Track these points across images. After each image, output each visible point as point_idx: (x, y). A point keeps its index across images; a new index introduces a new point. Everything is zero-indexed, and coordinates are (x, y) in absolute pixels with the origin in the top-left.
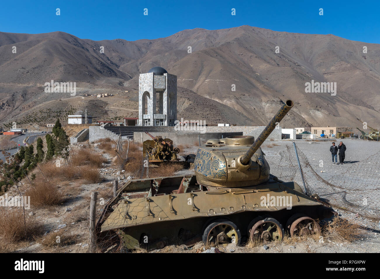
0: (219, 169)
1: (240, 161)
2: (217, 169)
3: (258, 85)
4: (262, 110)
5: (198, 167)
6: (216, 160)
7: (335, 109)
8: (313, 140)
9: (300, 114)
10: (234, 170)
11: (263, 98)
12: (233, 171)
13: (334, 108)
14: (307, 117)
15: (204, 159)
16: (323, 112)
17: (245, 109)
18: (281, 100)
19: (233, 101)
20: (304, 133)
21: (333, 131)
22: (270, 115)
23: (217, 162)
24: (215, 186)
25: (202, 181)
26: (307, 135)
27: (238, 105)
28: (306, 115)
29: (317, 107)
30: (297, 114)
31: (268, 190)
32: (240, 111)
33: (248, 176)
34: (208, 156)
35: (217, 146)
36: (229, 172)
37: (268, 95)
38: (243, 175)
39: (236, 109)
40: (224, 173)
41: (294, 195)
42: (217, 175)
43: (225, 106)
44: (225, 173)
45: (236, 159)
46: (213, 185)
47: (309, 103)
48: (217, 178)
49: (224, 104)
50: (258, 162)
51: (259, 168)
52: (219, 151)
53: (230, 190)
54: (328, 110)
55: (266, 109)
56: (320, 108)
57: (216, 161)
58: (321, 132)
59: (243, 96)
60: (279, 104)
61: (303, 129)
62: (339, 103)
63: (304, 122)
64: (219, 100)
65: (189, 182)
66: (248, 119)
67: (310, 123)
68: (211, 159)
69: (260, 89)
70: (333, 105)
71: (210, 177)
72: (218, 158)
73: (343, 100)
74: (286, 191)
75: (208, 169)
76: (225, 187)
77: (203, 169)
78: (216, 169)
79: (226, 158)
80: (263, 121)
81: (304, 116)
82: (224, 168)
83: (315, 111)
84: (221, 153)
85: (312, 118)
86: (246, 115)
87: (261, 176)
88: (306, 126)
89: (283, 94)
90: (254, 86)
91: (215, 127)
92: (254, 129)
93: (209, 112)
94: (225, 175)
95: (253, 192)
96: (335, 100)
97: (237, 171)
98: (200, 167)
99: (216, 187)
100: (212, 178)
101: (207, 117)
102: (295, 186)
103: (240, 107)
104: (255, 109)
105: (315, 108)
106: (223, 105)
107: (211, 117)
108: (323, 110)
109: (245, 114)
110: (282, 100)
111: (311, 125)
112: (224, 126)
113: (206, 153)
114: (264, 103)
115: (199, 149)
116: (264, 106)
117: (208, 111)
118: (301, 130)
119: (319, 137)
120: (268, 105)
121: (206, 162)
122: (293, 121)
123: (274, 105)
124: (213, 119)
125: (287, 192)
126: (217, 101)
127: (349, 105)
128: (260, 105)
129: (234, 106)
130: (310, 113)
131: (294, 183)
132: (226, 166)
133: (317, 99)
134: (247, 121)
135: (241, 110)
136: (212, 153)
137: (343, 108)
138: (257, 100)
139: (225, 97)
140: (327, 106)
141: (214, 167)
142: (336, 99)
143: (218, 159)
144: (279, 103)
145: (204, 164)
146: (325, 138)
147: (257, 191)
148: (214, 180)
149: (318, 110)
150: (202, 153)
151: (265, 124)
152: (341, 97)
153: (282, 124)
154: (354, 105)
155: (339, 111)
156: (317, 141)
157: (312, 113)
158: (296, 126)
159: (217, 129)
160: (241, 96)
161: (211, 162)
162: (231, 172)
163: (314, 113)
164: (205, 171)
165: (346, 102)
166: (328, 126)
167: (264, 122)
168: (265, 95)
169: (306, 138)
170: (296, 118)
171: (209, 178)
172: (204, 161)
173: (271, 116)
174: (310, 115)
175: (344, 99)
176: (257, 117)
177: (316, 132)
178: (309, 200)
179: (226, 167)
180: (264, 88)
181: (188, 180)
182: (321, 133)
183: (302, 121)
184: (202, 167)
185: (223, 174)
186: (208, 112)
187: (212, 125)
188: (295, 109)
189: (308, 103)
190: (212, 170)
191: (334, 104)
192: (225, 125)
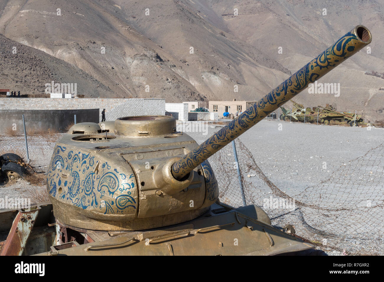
0: (118, 193)
1: (171, 171)
2: (113, 193)
3: (118, 25)
4: (126, 71)
5: (60, 189)
6: (110, 171)
7: (239, 72)
8: (215, 123)
9: (187, 80)
10: (153, 192)
11: (128, 50)
12: (152, 195)
13: (237, 71)
14: (198, 84)
15: (75, 169)
16: (221, 77)
17: (95, 67)
18: (157, 55)
19: (74, 53)
20: (197, 110)
21: (241, 106)
22: (139, 79)
23: (113, 176)
24: (106, 229)
25: (72, 220)
26: (205, 114)
27: (84, 61)
28: (197, 80)
29: (213, 68)
30: (183, 79)
31: (216, 227)
32: (87, 72)
33: (182, 203)
34: (85, 162)
35: (100, 139)
36: (143, 197)
37: (136, 45)
38: (172, 202)
39: (80, 67)
40: (131, 199)
41: (264, 233)
42: (114, 206)
43: (59, 61)
44: (133, 200)
45: (156, 167)
46: (100, 229)
47: (202, 61)
48: (114, 213)
49: (57, 57)
50: (201, 171)
51: (203, 185)
52: (113, 151)
53: (140, 236)
54: (229, 74)
55: (132, 69)
56: (217, 70)
57: (111, 175)
58: (224, 108)
59: (92, 45)
60: (154, 61)
61: (196, 104)
62: (245, 64)
63: (194, 93)
64: (48, 49)
65: (32, 222)
66: (101, 86)
67: (203, 93)
68: (97, 169)
69: (123, 34)
70: (236, 66)
71: (97, 211)
72: (115, 165)
73: (250, 59)
74: (249, 227)
75: (89, 192)
76: (127, 230)
77: (74, 192)
78: (110, 192)
79: (133, 166)
80: (128, 90)
81: (194, 83)
82: (130, 190)
83: (209, 74)
84: (118, 154)
85: (206, 86)
86: (97, 78)
87: (207, 201)
88: (196, 99)
89: (161, 45)
90: (112, 28)
91: (45, 99)
92: (117, 103)
93: (29, 72)
94: (134, 204)
95: (187, 235)
96: (239, 58)
97: (161, 195)
98: (66, 189)
99: (108, 231)
100: (102, 212)
101: (25, 81)
102: (258, 213)
103: (87, 63)
104: (113, 68)
105: (210, 69)
106: (56, 59)
107: (33, 81)
108: (221, 74)
109: (96, 76)
110: (159, 55)
111: (204, 97)
112: (61, 97)
113: (81, 155)
114: (129, 58)
115: (60, 147)
116: (129, 64)
117: (26, 69)
118: (193, 106)
119: (222, 117)
120: (136, 62)
121: (82, 177)
122: (176, 91)
123: (145, 62)
124: (37, 84)
125: (251, 228)
126: (44, 52)
127: (258, 66)
128: (123, 62)
129: (77, 62)
130: (203, 78)
131: (257, 209)
132: (135, 185)
133: (213, 55)
134: (99, 89)
135: (89, 70)
136: (98, 156)
137: (251, 71)
138: (118, 52)
139: (60, 45)
140: (228, 67)
141: (105, 188)
142: (241, 57)
143: (115, 170)
144: (154, 59)
145: (77, 182)
146: (230, 118)
147: (196, 232)
148: (107, 217)
149: (215, 73)
150: (69, 155)
151: (130, 94)
152: (248, 54)
153: (159, 96)
154: (265, 67)
155: (244, 76)
156: (221, 124)
157: (205, 78)
158: (181, 99)
159: (48, 104)
160: (88, 45)
161: (95, 175)
162: (148, 197)
163: (208, 78)
164: (79, 196)
165: (255, 62)
166: (234, 100)
167: (130, 91)
168: (132, 45)
169: (204, 119)
170: (182, 86)
171: (93, 213)
172: (75, 175)
173: (140, 81)
174: (202, 81)
175: (251, 57)
176: (117, 82)
177: (216, 109)
178: (289, 240)
179: (135, 188)
180: (130, 33)
181: (30, 218)
182: (224, 111)
183: (190, 90)
184: (70, 189)
185: (129, 203)
186: (26, 72)
187: (37, 96)
188: (179, 71)
189: (200, 61)
190: (98, 194)
191: (238, 64)
192: (64, 97)
